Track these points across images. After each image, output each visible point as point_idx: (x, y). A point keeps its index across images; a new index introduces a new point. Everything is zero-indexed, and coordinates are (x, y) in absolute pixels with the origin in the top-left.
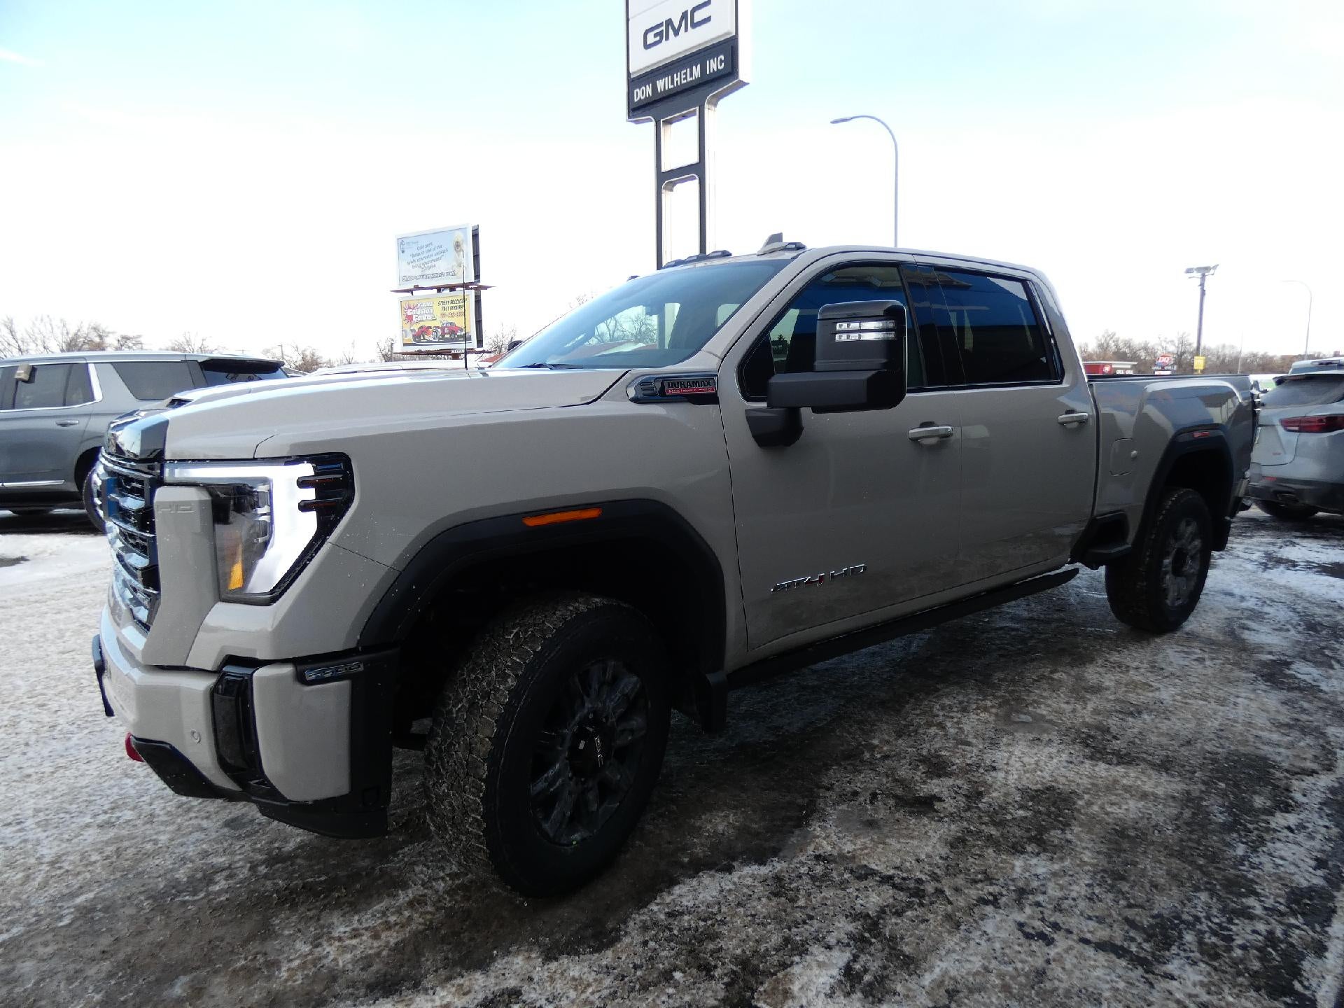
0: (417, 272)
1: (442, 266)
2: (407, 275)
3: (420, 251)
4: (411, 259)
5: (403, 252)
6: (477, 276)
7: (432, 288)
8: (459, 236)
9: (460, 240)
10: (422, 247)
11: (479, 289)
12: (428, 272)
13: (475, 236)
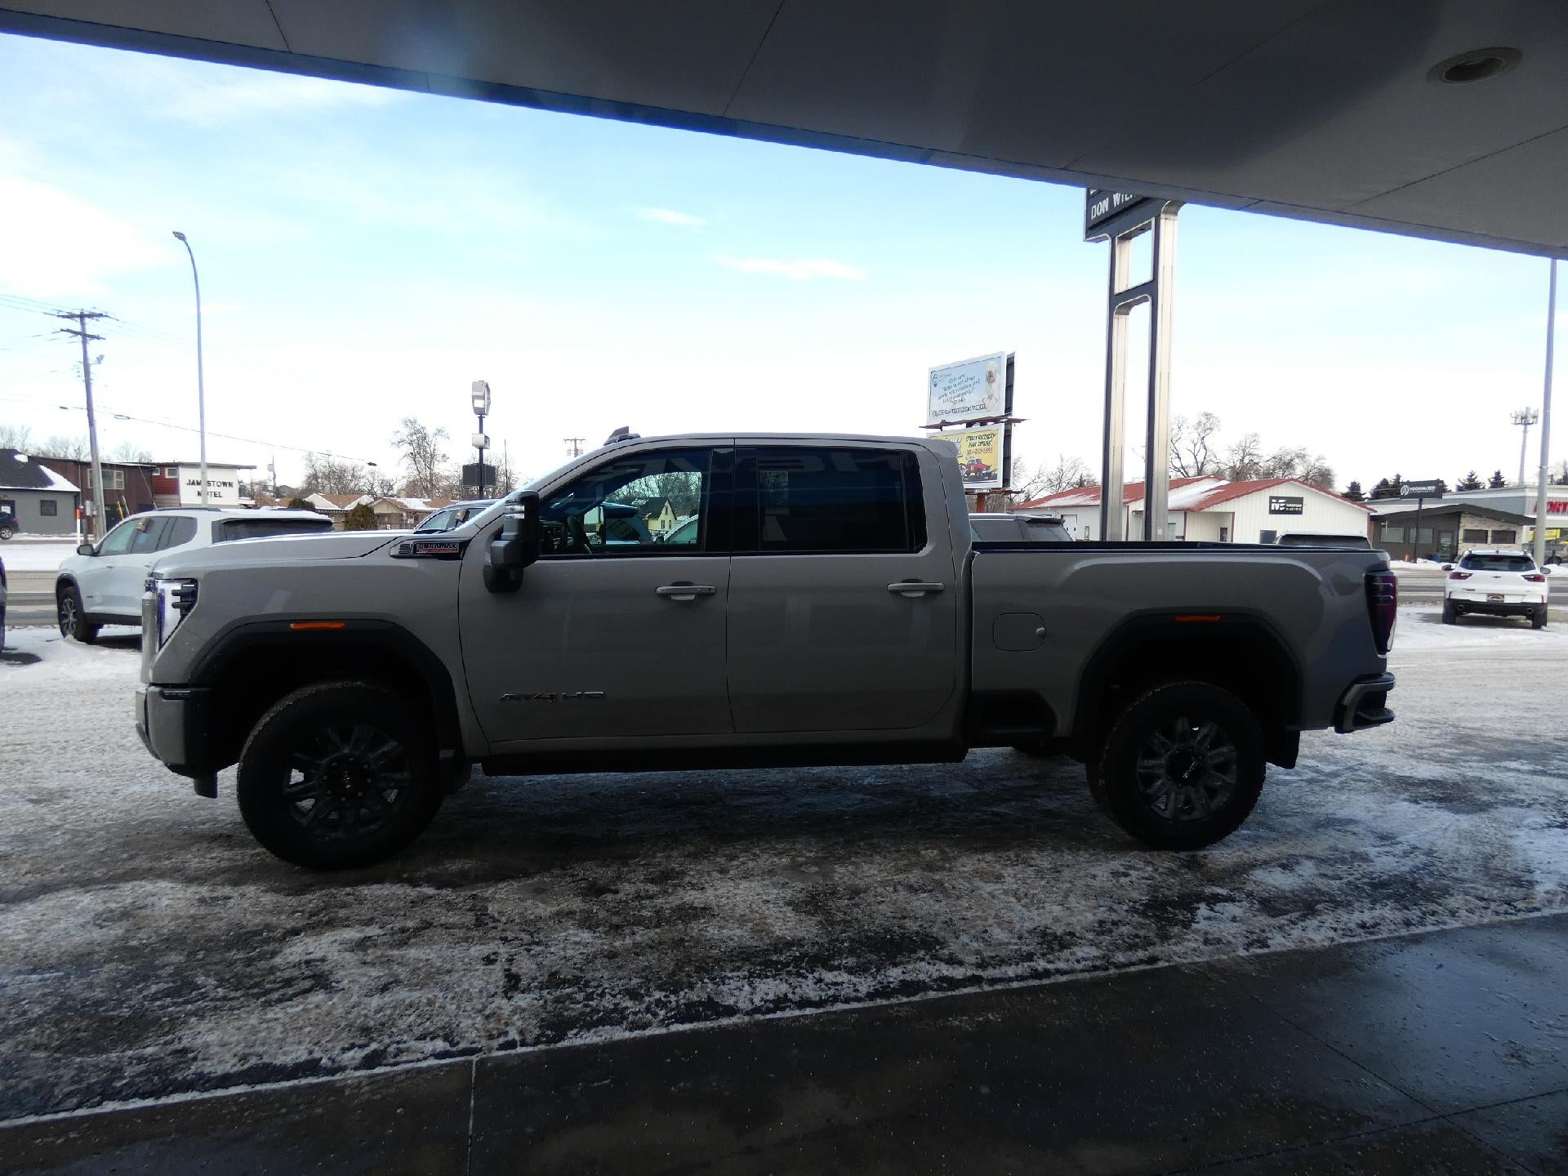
0: (948, 406)
1: (972, 399)
2: (937, 410)
3: (952, 384)
4: (943, 392)
5: (935, 385)
6: (1009, 409)
7: (960, 423)
8: (992, 366)
9: (993, 370)
10: (955, 379)
11: (1009, 423)
12: (958, 406)
13: (1010, 365)
